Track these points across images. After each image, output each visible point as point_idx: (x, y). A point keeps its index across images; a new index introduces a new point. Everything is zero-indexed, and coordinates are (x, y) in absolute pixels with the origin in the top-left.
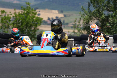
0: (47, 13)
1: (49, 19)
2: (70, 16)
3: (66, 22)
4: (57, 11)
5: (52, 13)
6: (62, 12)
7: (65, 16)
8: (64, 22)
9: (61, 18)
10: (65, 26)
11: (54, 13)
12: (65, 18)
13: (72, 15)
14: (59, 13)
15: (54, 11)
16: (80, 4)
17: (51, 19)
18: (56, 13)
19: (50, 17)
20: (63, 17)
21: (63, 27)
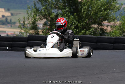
2: (17, 14)
3: (13, 21)
4: (3, 10)
6: (8, 10)
7: (12, 14)
8: (11, 20)
9: (8, 16)
10: (13, 25)
12: (12, 16)
13: (20, 13)
14: (6, 11)
16: (28, 1)
18: (2, 12)
20: (10, 16)
21: (10, 27)
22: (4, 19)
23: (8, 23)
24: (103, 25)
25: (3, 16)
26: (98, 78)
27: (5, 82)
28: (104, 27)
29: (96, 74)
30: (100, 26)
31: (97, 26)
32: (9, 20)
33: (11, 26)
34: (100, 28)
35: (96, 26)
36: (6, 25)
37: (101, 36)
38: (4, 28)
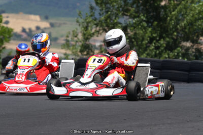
0: (21, 21)
1: (24, 30)
2: (60, 25)
3: (54, 35)
4: (37, 18)
5: (28, 19)
6: (46, 18)
7: (52, 25)
8: (50, 35)
9: (46, 28)
10: (53, 43)
11: (32, 20)
12: (52, 29)
13: (64, 24)
14: (42, 19)
15: (32, 17)
16: (78, 4)
17: (27, 30)
18: (36, 21)
19: (27, 27)
20: (48, 28)
24: (200, 43)
25: (38, 28)
26: (193, 127)
27: (42, 132)
28: (201, 46)
29: (190, 120)
30: (196, 45)
31: (191, 44)
34: (195, 47)
35: (188, 44)
37: (196, 61)
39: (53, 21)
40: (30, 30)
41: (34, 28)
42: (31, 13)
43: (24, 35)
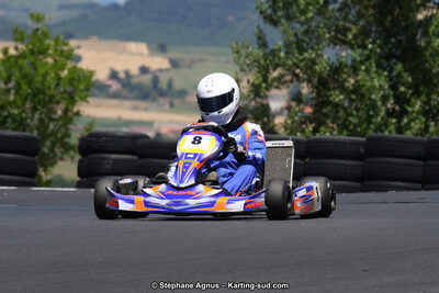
0: (108, 55)
1: (114, 75)
2: (192, 63)
3: (177, 86)
4: (143, 48)
5: (124, 51)
6: (162, 49)
7: (174, 64)
8: (170, 85)
9: (161, 70)
10: (176, 102)
11: (131, 53)
12: (175, 71)
13: (202, 60)
14: (152, 52)
15: (132, 46)
16: (230, 18)
17: (122, 75)
18: (141, 54)
19: (120, 68)
20: (167, 70)
21: (167, 106)
22: (147, 79)
23: (162, 94)
25: (144, 70)
32: (163, 84)
33: (172, 105)
36: (154, 100)
38: (146, 109)
39: (176, 55)
40: (127, 73)
41: (134, 70)
42: (128, 38)
43: (115, 86)
